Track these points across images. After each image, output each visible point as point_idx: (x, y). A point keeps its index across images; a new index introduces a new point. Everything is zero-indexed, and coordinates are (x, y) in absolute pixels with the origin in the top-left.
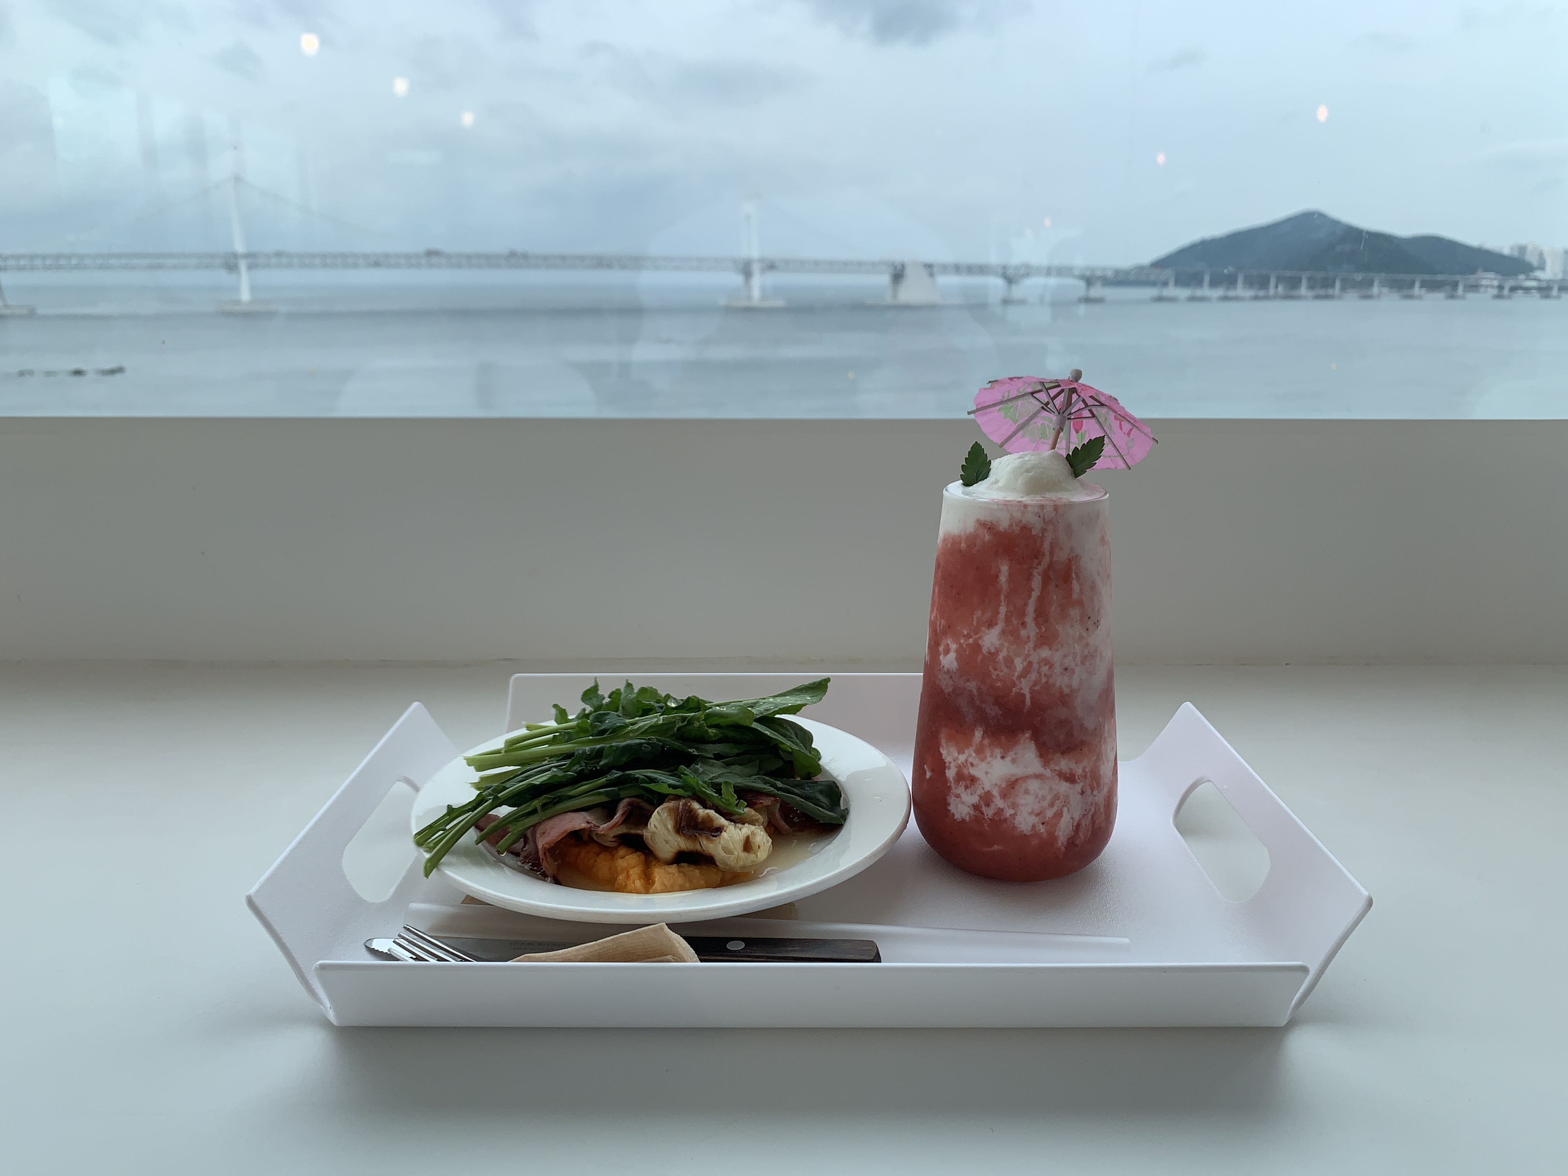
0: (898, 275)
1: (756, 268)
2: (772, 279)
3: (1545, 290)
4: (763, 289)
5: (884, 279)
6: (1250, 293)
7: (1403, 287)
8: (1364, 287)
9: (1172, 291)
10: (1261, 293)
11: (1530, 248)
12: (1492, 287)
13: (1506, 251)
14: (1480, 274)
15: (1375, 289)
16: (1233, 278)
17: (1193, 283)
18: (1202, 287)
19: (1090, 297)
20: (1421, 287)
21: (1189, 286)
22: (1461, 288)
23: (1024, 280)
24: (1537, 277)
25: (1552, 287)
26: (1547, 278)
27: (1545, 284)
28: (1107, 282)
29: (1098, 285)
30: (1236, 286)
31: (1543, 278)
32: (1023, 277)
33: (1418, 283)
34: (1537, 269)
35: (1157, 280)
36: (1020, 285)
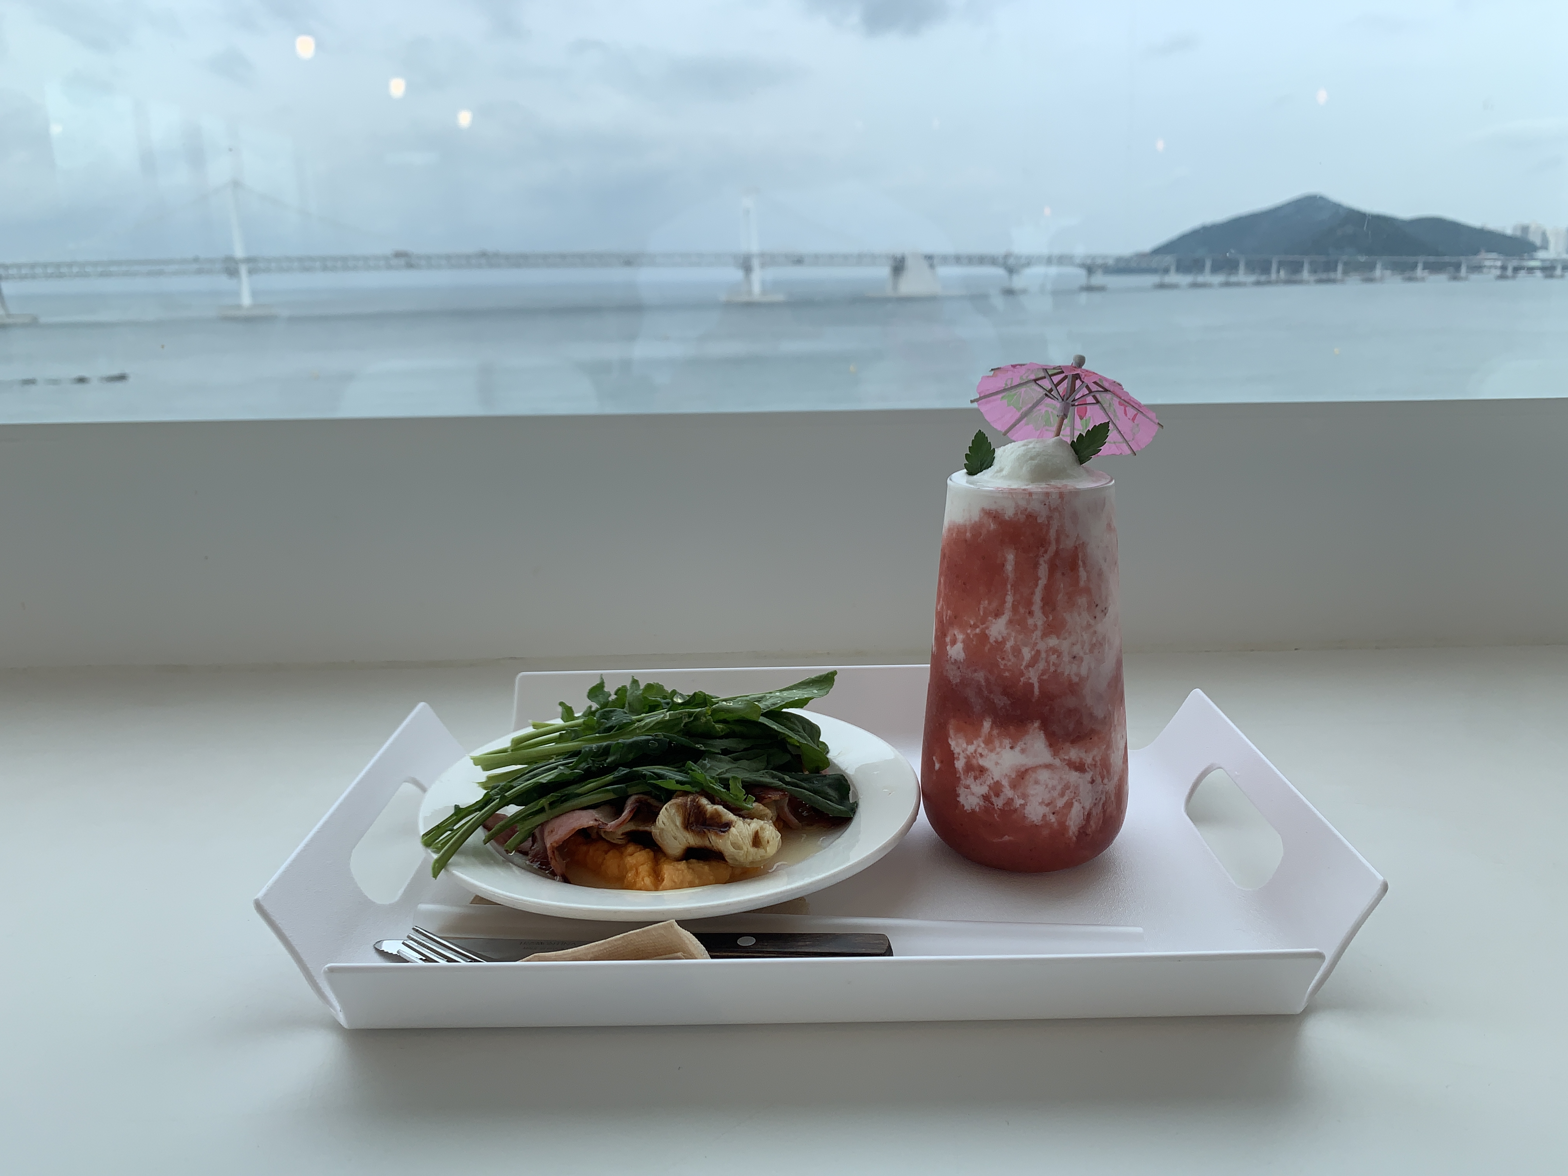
0: (898, 266)
1: (756, 263)
2: (773, 273)
3: (1548, 270)
4: (763, 283)
5: (884, 272)
6: (1252, 278)
7: (1405, 270)
8: (1365, 270)
9: (1173, 278)
10: (1263, 278)
11: (1533, 227)
12: (1496, 267)
13: (1509, 232)
14: (1483, 255)
15: (1378, 273)
16: (1235, 263)
17: (1195, 270)
18: (1203, 273)
19: (1091, 285)
20: (1423, 269)
21: (1191, 273)
22: (1464, 269)
23: (1024, 269)
24: (1540, 256)
25: (1556, 266)
26: (1550, 257)
27: (1549, 264)
28: (1108, 270)
29: (1099, 273)
30: (1238, 271)
31: (1546, 257)
32: (1024, 266)
33: (1420, 265)
34: (1540, 248)
35: (1158, 267)
36: (1021, 274)
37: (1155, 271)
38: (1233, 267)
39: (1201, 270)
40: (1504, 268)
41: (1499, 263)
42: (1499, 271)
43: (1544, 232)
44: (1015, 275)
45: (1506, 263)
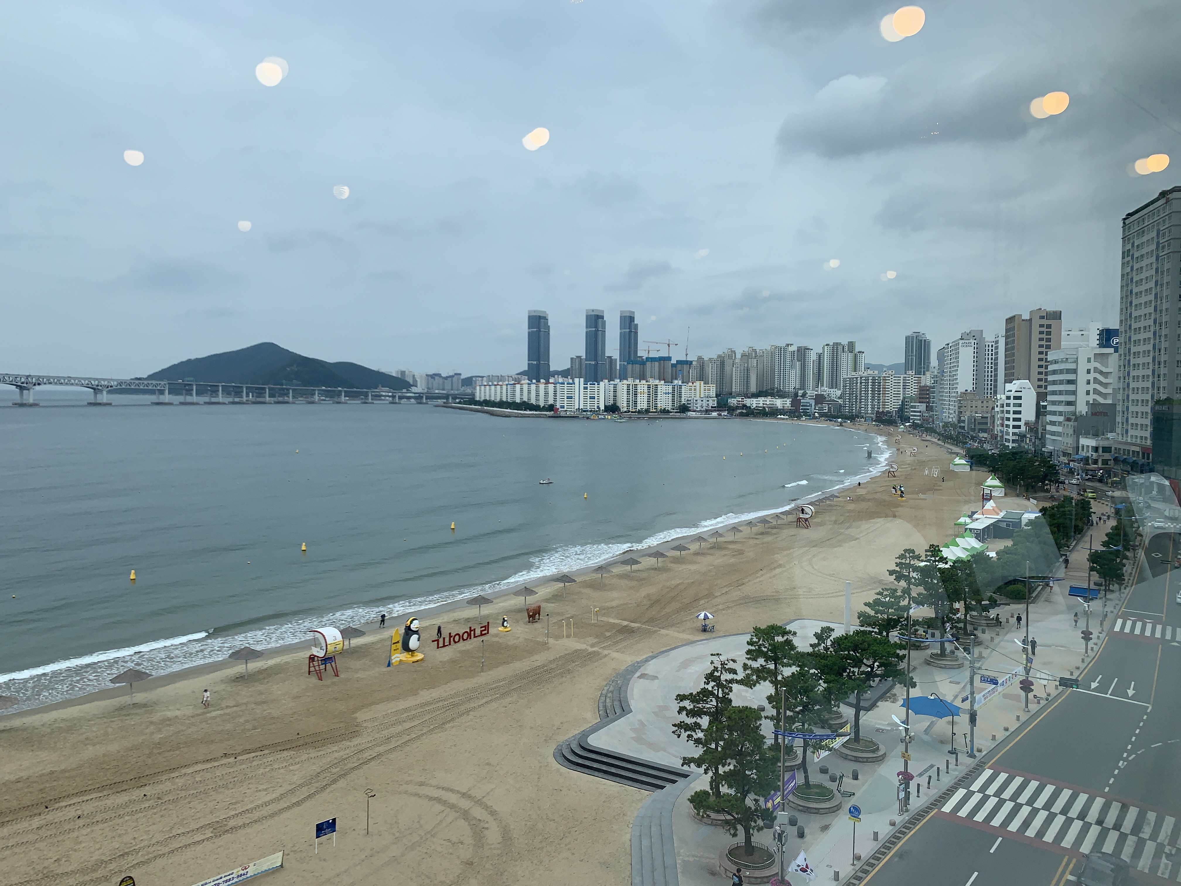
3: (418, 399)
6: (228, 399)
7: (332, 395)
8: (308, 396)
9: (167, 398)
10: (237, 400)
12: (388, 396)
14: (380, 388)
15: (316, 398)
16: (214, 389)
17: (184, 392)
18: (191, 395)
19: (98, 402)
20: (345, 397)
21: (181, 394)
22: (370, 397)
23: (34, 387)
24: (413, 391)
25: (422, 397)
26: (419, 391)
27: (417, 395)
28: (112, 390)
29: (105, 393)
30: (218, 395)
31: (416, 391)
32: (35, 385)
33: (343, 394)
34: (413, 386)
35: (155, 390)
36: (31, 391)
37: (152, 392)
38: (214, 392)
39: (189, 392)
40: (393, 397)
41: (390, 394)
42: (391, 399)
43: (414, 376)
44: (27, 391)
45: (394, 394)
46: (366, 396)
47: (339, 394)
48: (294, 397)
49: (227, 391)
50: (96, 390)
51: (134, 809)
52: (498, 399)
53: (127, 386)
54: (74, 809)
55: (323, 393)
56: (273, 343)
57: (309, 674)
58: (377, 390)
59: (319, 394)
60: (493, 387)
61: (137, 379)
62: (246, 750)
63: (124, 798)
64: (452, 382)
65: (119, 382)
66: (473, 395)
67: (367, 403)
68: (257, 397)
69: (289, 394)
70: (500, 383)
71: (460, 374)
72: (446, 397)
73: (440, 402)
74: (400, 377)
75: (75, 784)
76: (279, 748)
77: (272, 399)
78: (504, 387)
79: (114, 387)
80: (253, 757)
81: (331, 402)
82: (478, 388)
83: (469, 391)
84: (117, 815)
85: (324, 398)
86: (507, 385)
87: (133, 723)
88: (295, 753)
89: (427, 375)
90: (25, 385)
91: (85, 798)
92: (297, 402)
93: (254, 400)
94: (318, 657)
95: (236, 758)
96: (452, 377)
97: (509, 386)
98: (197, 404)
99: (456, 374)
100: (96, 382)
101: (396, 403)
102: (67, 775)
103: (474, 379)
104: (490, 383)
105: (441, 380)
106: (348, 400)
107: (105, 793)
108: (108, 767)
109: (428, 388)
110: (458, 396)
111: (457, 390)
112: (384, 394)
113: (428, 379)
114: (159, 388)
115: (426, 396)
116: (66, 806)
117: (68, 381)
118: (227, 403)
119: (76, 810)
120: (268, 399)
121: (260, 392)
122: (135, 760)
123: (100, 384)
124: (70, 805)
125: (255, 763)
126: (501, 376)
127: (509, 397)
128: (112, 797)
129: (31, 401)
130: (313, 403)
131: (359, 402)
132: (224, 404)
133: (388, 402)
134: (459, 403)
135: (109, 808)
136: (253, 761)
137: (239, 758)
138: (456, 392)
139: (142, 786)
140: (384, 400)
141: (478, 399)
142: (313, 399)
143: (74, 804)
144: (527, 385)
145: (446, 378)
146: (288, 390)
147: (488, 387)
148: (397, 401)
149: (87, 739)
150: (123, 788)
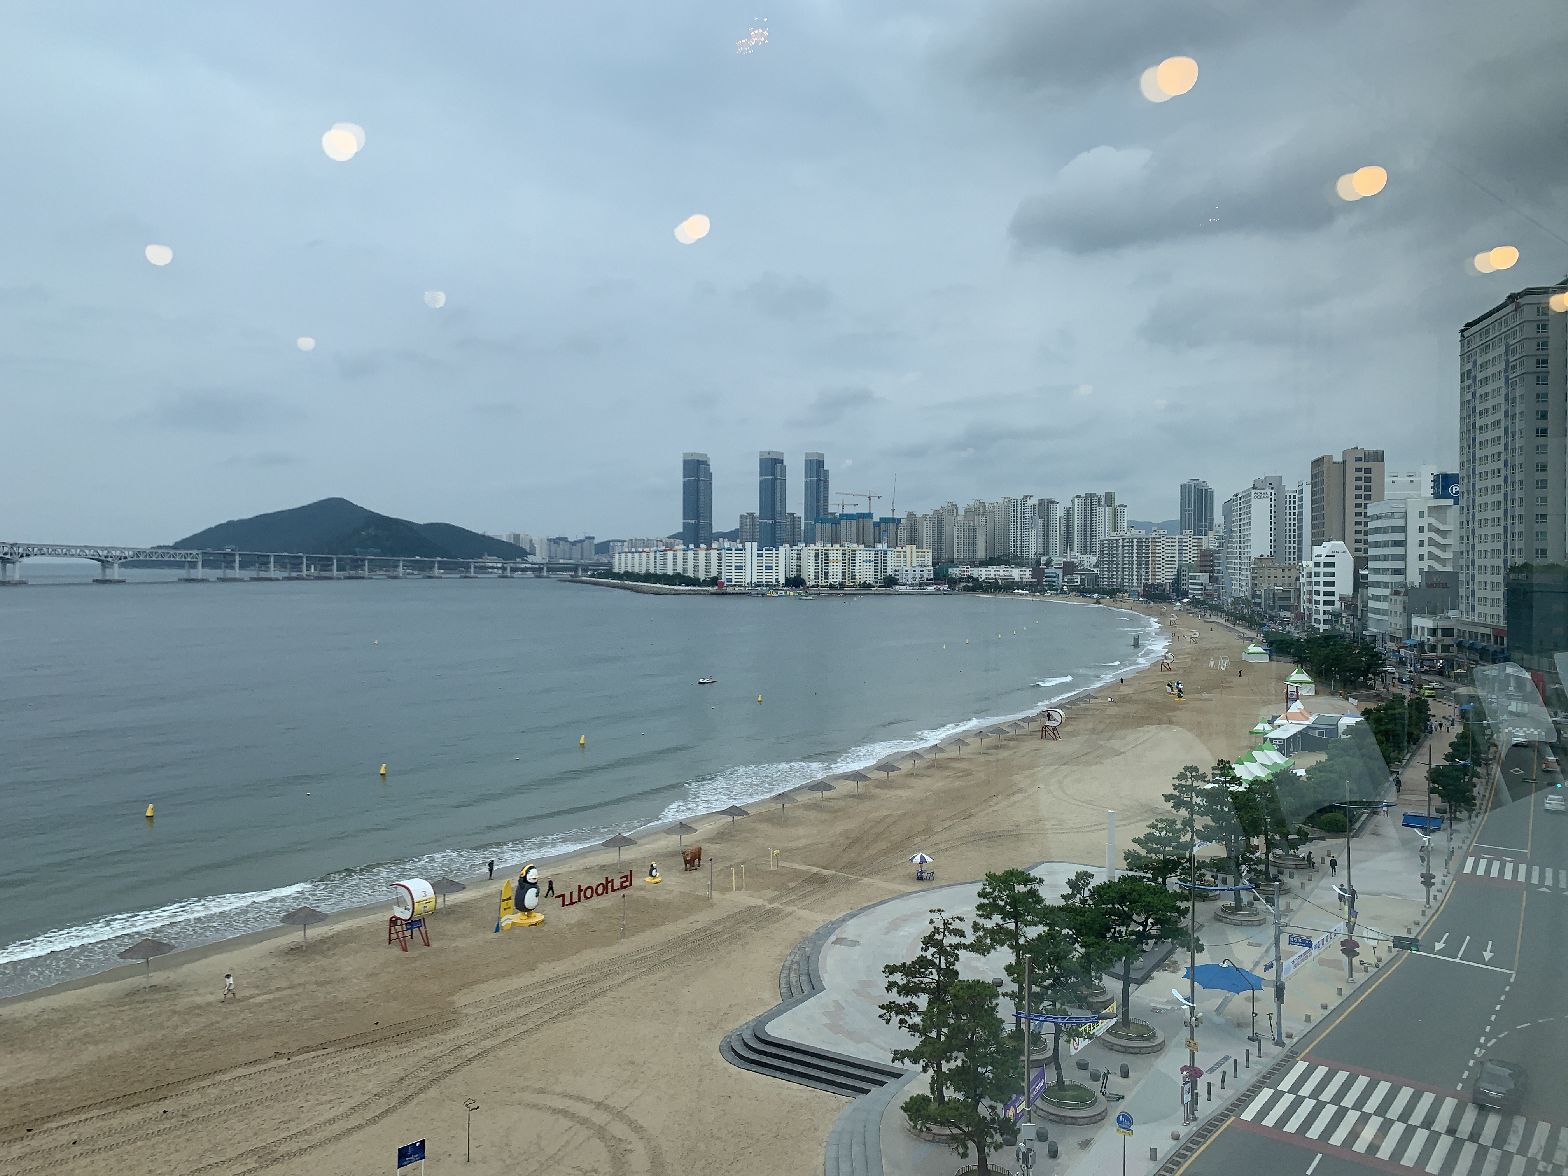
3: (537, 571)
6: (280, 574)
7: (423, 568)
8: (390, 568)
9: (201, 572)
10: (294, 574)
12: (497, 568)
14: (486, 558)
15: (401, 571)
16: (265, 559)
17: (224, 565)
18: (233, 568)
19: (107, 578)
20: (439, 569)
21: (219, 568)
22: (472, 569)
23: (22, 559)
24: (530, 560)
25: (543, 569)
26: (538, 561)
27: (537, 566)
28: (127, 563)
29: (116, 566)
30: (269, 568)
31: (535, 561)
32: (22, 556)
33: (436, 565)
34: (530, 554)
35: (184, 561)
36: (18, 564)
37: (180, 565)
38: (264, 563)
39: (230, 565)
40: (504, 569)
41: (500, 565)
42: (500, 572)
43: (531, 540)
44: (11, 565)
45: (505, 565)
46: (467, 568)
47: (431, 566)
48: (370, 570)
49: (281, 563)
50: (105, 562)
51: (150, 1131)
52: (644, 571)
53: (146, 557)
54: (68, 1132)
55: (408, 564)
56: (343, 500)
57: (390, 943)
58: (481, 560)
59: (403, 566)
60: (637, 555)
61: (159, 547)
62: (304, 1048)
63: (134, 1117)
64: (582, 548)
65: (136, 551)
66: (611, 565)
67: (468, 577)
68: (321, 570)
69: (364, 565)
70: (647, 549)
71: (593, 538)
72: (575, 568)
73: (567, 575)
74: (512, 542)
75: (69, 1098)
76: (348, 1045)
77: (341, 573)
78: (652, 555)
79: (129, 559)
80: (313, 1058)
81: (421, 576)
82: (617, 556)
83: (604, 559)
84: (127, 1139)
85: (410, 571)
86: (655, 552)
87: (149, 1013)
88: (369, 1050)
89: (548, 540)
90: (9, 557)
91: (84, 1117)
92: (374, 577)
93: (317, 574)
94: (401, 919)
95: (289, 1059)
96: (582, 541)
97: (658, 553)
98: (242, 580)
99: (587, 538)
100: (105, 552)
101: (507, 577)
102: (58, 1085)
103: (611, 544)
104: (633, 550)
105: (567, 546)
106: (443, 573)
107: (111, 1109)
108: (114, 1074)
109: (550, 557)
110: (590, 567)
111: (590, 559)
112: (491, 565)
113: (550, 545)
114: (189, 559)
115: (548, 568)
116: (57, 1128)
117: (67, 551)
118: (281, 579)
119: (70, 1134)
120: (335, 573)
121: (325, 564)
122: (151, 1063)
123: (110, 554)
124: (63, 1126)
125: (315, 1066)
126: (648, 540)
127: (658, 568)
128: (120, 1115)
129: (17, 578)
130: (396, 577)
131: (458, 576)
132: (278, 580)
133: (496, 576)
134: (592, 576)
135: (116, 1130)
136: (313, 1063)
137: (293, 1059)
138: (588, 562)
139: (160, 1099)
140: (491, 573)
141: (616, 570)
142: (395, 573)
143: (68, 1124)
144: (682, 552)
145: (574, 543)
146: (363, 560)
147: (630, 555)
148: (509, 575)
149: (86, 1035)
150: (135, 1103)
